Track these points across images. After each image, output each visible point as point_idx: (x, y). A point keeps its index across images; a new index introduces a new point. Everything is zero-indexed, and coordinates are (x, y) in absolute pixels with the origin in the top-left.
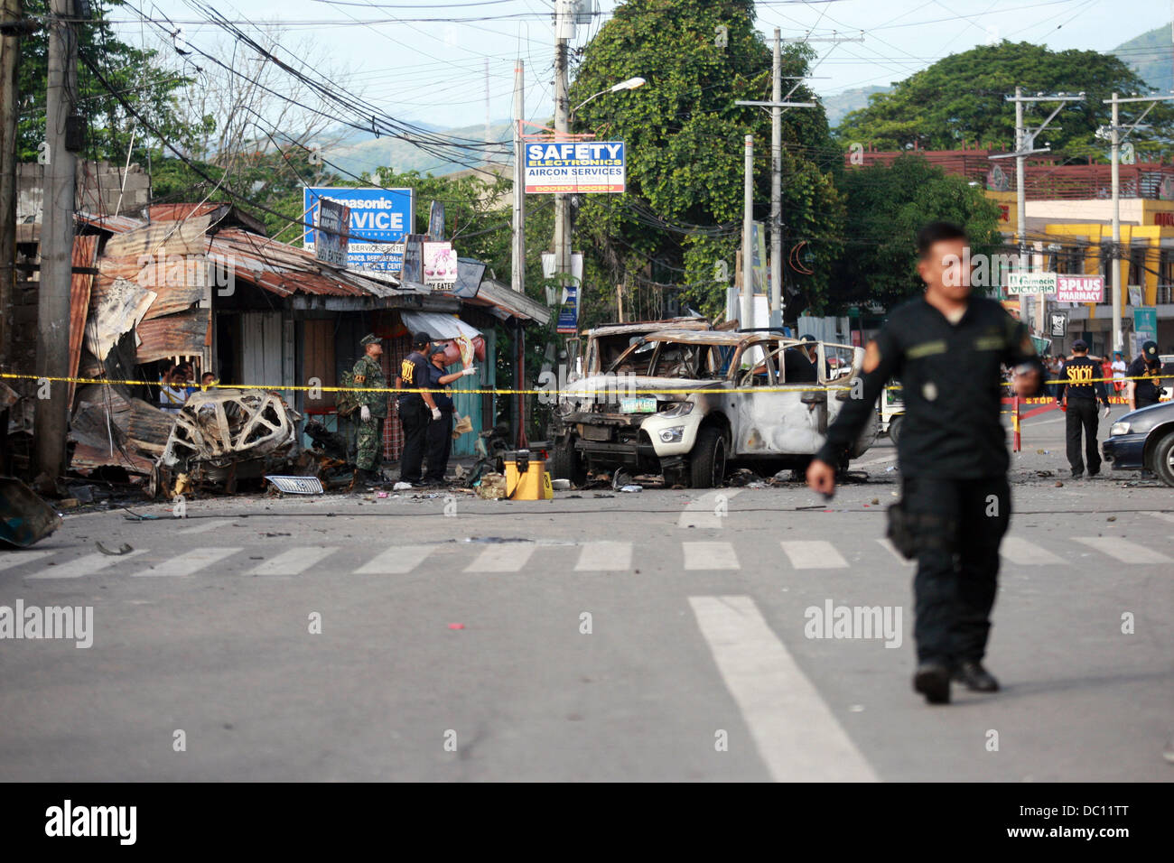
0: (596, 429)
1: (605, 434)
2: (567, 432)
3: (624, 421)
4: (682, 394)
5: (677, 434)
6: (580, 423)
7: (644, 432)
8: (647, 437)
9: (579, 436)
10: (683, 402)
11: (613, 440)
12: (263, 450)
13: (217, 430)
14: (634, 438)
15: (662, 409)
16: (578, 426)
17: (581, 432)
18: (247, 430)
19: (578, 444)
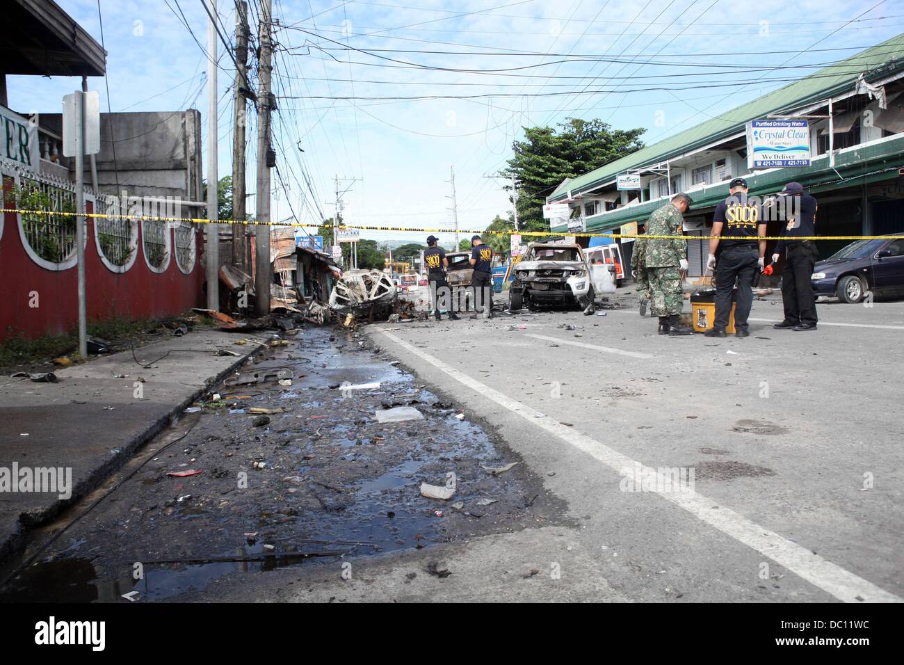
2: (524, 286)
3: (557, 281)
4: (581, 267)
5: (583, 285)
6: (533, 282)
7: (568, 285)
8: (569, 287)
9: (531, 288)
10: (582, 270)
11: (549, 290)
12: (384, 299)
13: (361, 290)
14: (559, 289)
15: (573, 274)
16: (531, 283)
17: (533, 286)
18: (375, 289)
19: (531, 291)
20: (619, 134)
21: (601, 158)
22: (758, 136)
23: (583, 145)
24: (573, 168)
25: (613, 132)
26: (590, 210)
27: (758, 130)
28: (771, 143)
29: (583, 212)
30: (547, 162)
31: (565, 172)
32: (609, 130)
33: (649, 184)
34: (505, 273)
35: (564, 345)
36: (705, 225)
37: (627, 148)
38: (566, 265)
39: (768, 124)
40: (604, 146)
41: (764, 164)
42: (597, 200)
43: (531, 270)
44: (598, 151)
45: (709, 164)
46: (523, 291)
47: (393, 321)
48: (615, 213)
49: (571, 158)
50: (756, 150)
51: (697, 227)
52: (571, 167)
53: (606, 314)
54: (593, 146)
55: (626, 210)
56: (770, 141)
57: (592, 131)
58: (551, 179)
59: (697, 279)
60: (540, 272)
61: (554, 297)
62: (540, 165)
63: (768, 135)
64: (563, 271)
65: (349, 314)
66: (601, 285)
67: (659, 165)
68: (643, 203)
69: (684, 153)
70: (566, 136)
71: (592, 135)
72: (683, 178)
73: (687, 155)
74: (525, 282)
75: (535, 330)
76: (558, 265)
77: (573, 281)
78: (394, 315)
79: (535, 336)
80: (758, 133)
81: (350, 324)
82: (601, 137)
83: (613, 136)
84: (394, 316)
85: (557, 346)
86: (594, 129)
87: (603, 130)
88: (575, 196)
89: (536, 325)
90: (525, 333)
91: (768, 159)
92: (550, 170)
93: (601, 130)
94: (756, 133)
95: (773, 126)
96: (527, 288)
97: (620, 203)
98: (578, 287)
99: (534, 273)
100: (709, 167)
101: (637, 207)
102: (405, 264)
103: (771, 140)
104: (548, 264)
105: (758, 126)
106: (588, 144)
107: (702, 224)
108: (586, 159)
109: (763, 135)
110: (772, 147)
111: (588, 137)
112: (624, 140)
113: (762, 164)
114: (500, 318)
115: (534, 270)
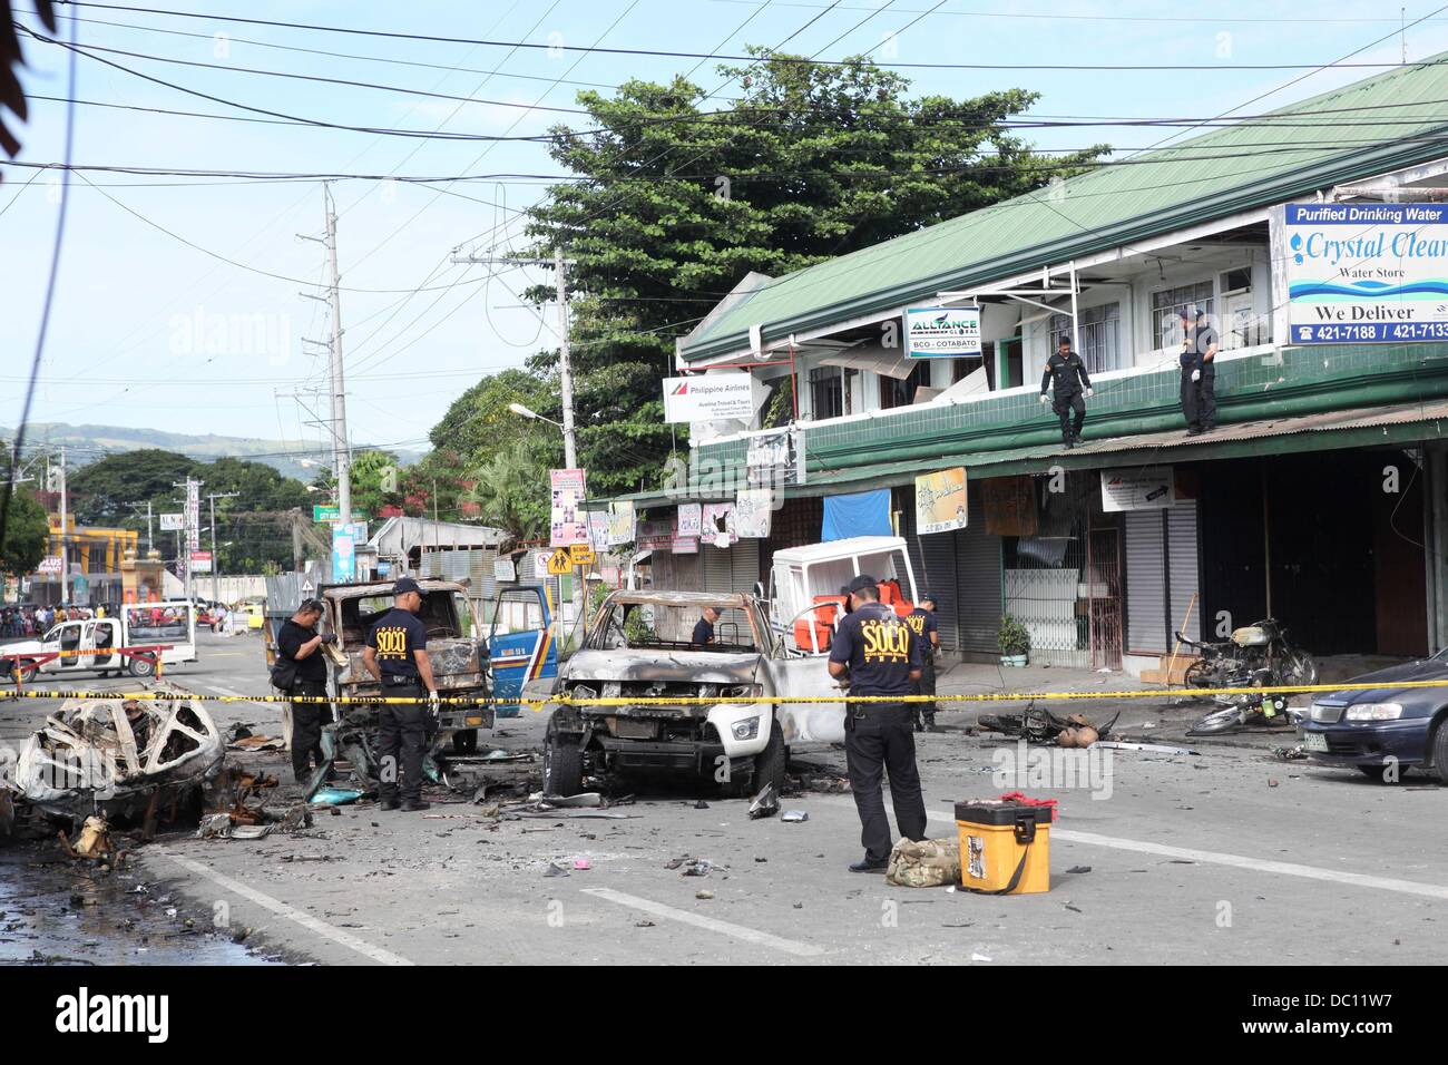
0: (636, 724)
1: (649, 731)
2: (588, 727)
3: (681, 712)
4: (747, 674)
5: (753, 727)
6: (613, 716)
7: (711, 726)
8: (713, 733)
9: (608, 733)
10: (752, 684)
11: (659, 738)
12: (187, 770)
13: (118, 744)
14: (685, 734)
15: (727, 694)
16: (608, 720)
17: (613, 727)
18: (158, 743)
19: (607, 743)
20: (937, 115)
21: (870, 196)
22: (1303, 251)
23: (806, 149)
24: (770, 229)
25: (914, 104)
26: (830, 398)
27: (1304, 231)
28: (1344, 272)
29: (805, 403)
30: (675, 204)
31: (746, 245)
32: (902, 97)
33: (1019, 331)
34: (530, 651)
35: (667, 920)
36: (1172, 497)
37: (969, 162)
38: (707, 669)
39: (1334, 215)
40: (883, 156)
41: (1321, 334)
42: (852, 364)
43: (609, 682)
44: (860, 175)
45: (1203, 278)
46: (586, 740)
47: (212, 835)
48: (909, 416)
49: (760, 194)
50: (1296, 293)
51: (1149, 498)
52: (763, 227)
53: (805, 818)
54: (844, 153)
55: (943, 411)
56: (1338, 265)
57: (842, 99)
58: (693, 268)
59: (1155, 663)
60: (632, 687)
61: (671, 758)
62: (649, 214)
63: (1332, 250)
64: (698, 686)
65: (91, 820)
66: (809, 721)
67: (1044, 275)
68: (1001, 393)
69: (1120, 246)
70: (745, 115)
71: (840, 114)
72: (1125, 313)
73: (1128, 253)
74: (590, 717)
75: (609, 878)
76: (684, 667)
77: (725, 717)
78: (215, 817)
79: (608, 894)
80: (1305, 241)
81: (94, 846)
82: (873, 122)
83: (917, 120)
84: (216, 819)
85: (651, 924)
86: (850, 92)
87: (882, 96)
88: (774, 346)
89: (613, 856)
90: (587, 883)
91: (1334, 320)
92: (687, 233)
93: (873, 95)
94: (1296, 240)
95: (1347, 221)
96: (596, 732)
97: (927, 383)
98: (737, 734)
99: (617, 689)
100: (1204, 288)
101: (980, 405)
102: (121, 533)
103: (1344, 262)
104: (656, 665)
105: (1304, 221)
106: (824, 142)
107: (1164, 490)
108: (819, 197)
109: (1318, 245)
110: (1347, 282)
111: (830, 119)
112: (953, 134)
113: (1314, 335)
114: (518, 826)
115: (615, 682)
